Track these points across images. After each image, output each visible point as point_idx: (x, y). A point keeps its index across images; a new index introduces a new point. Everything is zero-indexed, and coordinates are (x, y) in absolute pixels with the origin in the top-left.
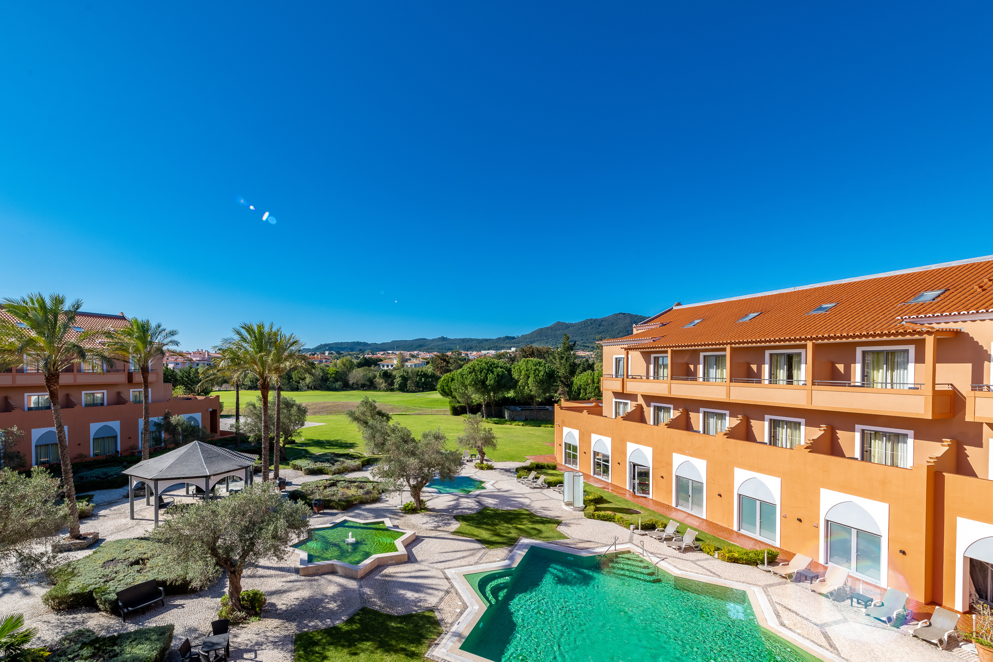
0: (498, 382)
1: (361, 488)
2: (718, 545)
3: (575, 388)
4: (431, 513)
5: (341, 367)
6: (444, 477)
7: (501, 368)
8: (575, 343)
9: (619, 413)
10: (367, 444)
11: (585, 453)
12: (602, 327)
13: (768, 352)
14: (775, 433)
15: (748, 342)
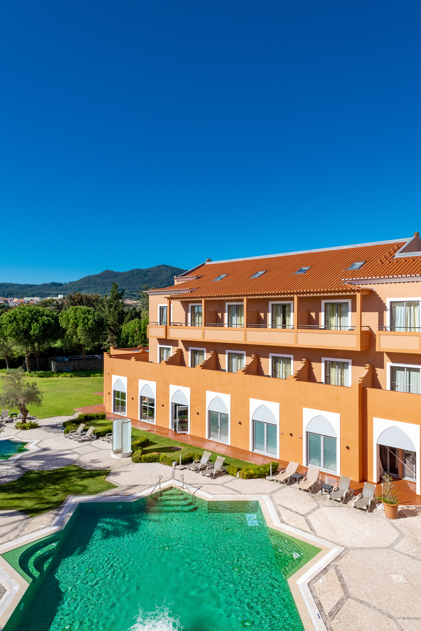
0: (44, 331)
2: (239, 466)
3: (123, 335)
7: (47, 316)
8: (123, 292)
9: (163, 358)
11: (133, 399)
12: (147, 277)
13: (270, 303)
14: (275, 367)
15: (258, 295)
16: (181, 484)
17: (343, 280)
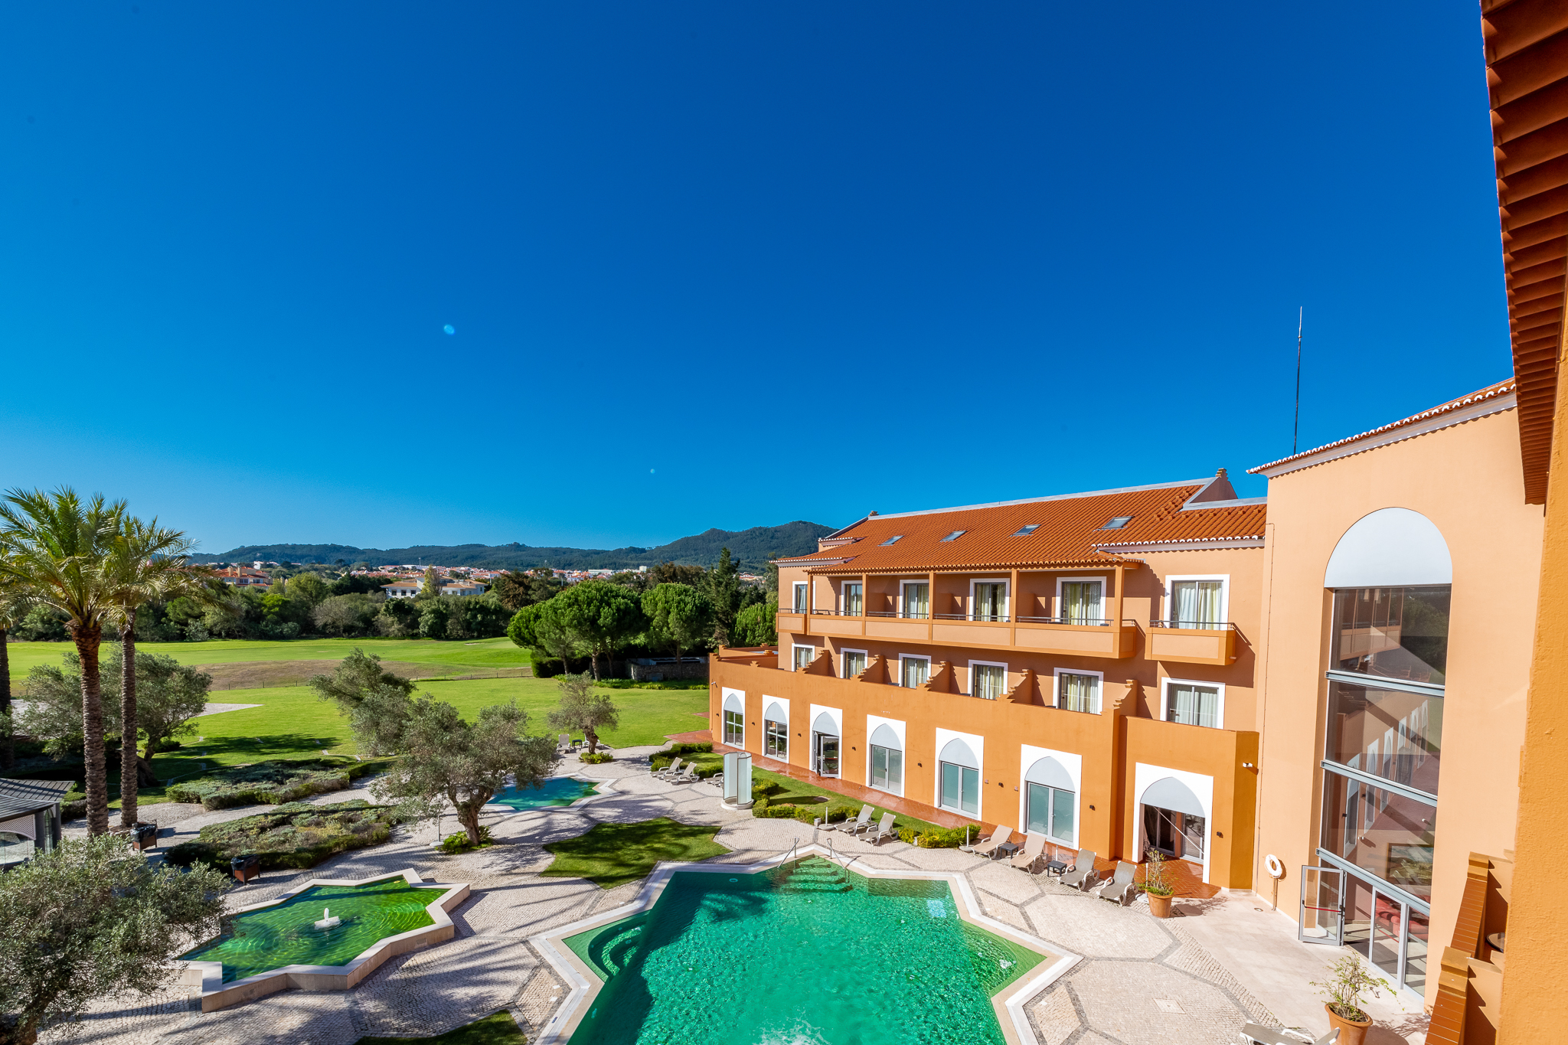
0: (618, 620)
1: (350, 820)
2: (918, 828)
3: (739, 628)
4: (497, 847)
5: (294, 592)
6: (525, 783)
7: (624, 597)
8: (739, 562)
9: (800, 664)
10: (360, 739)
11: (753, 723)
12: (776, 540)
13: (972, 582)
14: (978, 681)
15: (952, 568)
16: (828, 852)
17: (1094, 545)
